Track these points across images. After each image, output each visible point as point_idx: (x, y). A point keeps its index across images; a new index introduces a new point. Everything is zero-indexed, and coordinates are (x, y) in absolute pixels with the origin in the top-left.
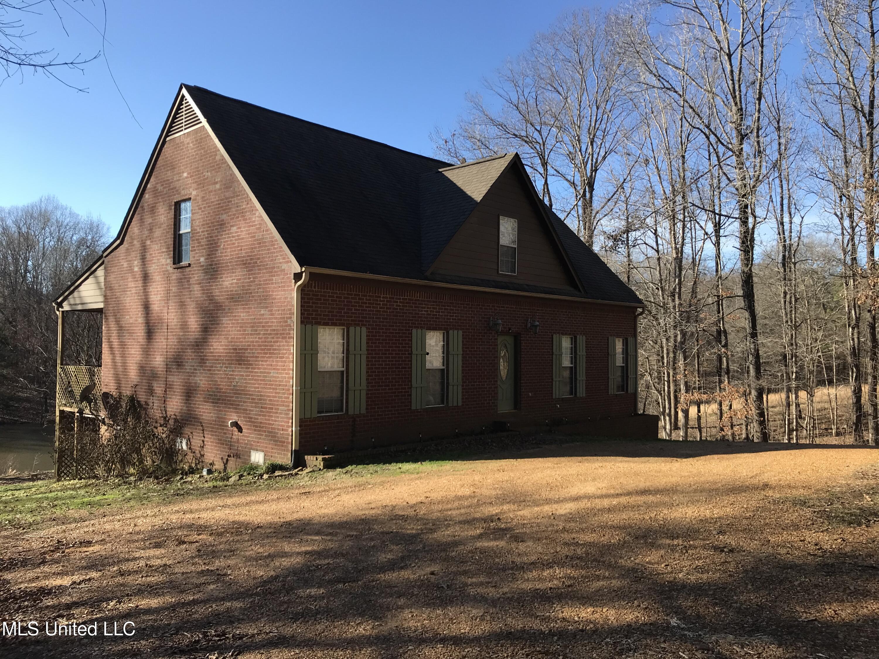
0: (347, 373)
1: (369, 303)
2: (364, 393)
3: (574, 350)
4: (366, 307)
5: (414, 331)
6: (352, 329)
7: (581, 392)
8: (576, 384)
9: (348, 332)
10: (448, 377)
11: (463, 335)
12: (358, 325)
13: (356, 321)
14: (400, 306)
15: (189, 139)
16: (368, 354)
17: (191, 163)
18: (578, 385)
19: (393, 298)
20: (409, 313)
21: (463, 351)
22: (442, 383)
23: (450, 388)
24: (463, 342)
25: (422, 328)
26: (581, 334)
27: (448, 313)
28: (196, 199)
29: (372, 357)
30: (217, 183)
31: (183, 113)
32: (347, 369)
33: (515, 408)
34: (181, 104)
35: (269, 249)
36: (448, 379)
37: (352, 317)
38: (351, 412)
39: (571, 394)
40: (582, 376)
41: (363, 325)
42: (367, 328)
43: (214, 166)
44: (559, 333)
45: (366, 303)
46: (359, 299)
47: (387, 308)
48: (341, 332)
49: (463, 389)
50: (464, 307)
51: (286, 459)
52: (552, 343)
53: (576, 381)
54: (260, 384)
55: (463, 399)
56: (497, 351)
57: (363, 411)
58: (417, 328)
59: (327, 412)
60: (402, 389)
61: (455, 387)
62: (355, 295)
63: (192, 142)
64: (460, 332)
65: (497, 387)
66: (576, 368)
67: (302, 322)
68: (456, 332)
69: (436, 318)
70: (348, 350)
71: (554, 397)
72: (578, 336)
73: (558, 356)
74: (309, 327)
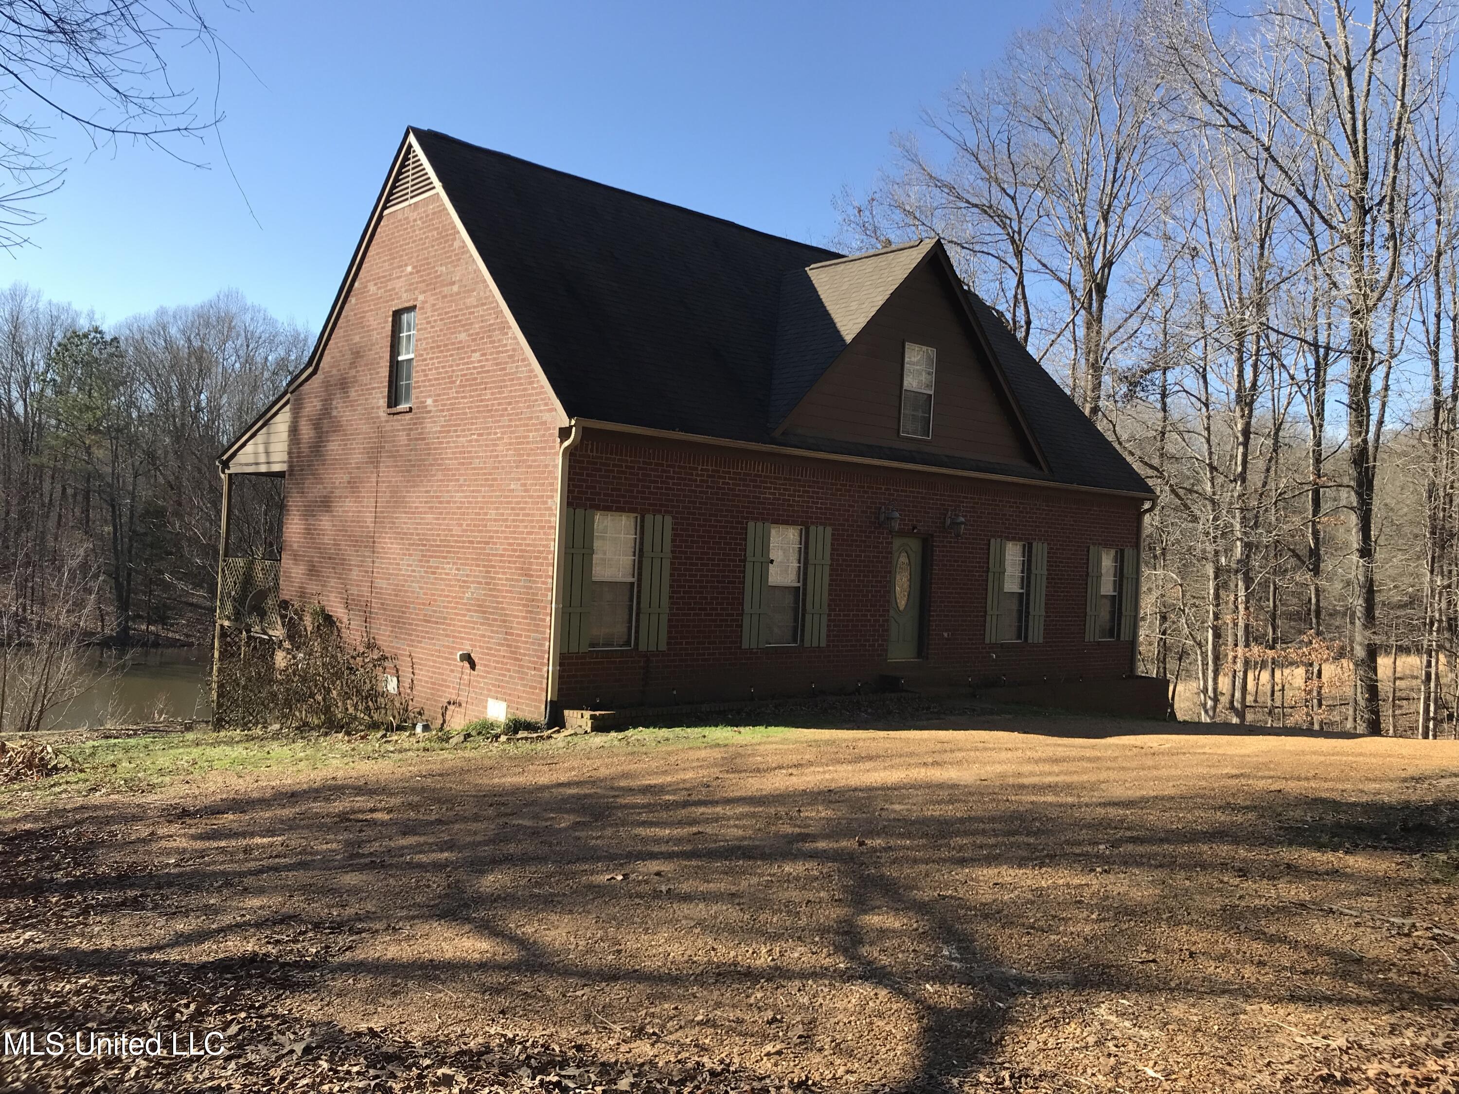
0: (639, 586)
1: (678, 478)
2: (664, 618)
3: (1027, 566)
4: (674, 484)
5: (751, 525)
6: (649, 518)
7: (1036, 634)
8: (1027, 621)
9: (642, 521)
10: (804, 600)
11: (833, 535)
12: (660, 512)
13: (656, 505)
14: (728, 484)
15: (416, 213)
16: (674, 558)
17: (419, 251)
18: (1031, 623)
19: (718, 472)
20: (744, 496)
21: (832, 559)
22: (796, 610)
23: (808, 617)
24: (832, 544)
25: (764, 520)
26: (1040, 539)
27: (808, 497)
28: (422, 308)
29: (679, 564)
30: (453, 283)
31: (410, 173)
32: (640, 580)
33: (919, 654)
34: (406, 158)
35: (525, 389)
36: (804, 605)
37: (649, 499)
38: (642, 647)
39: (1019, 637)
40: (1038, 609)
41: (667, 512)
42: (673, 518)
43: (450, 257)
44: (1000, 537)
45: (673, 478)
46: (663, 471)
47: (708, 487)
48: (632, 521)
49: (829, 620)
50: (837, 490)
51: (537, 713)
52: (988, 554)
53: (1027, 617)
54: (504, 597)
55: (828, 636)
56: (891, 562)
57: (663, 647)
58: (756, 519)
59: (604, 645)
60: (727, 615)
61: (816, 617)
62: (657, 464)
63: (421, 218)
64: (829, 530)
65: (887, 621)
66: (1028, 594)
67: (569, 504)
68: (821, 528)
69: (789, 505)
70: (641, 550)
71: (987, 641)
72: (1035, 544)
73: (997, 575)
74: (580, 512)
